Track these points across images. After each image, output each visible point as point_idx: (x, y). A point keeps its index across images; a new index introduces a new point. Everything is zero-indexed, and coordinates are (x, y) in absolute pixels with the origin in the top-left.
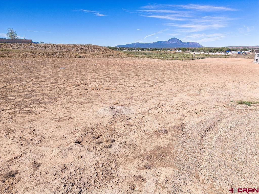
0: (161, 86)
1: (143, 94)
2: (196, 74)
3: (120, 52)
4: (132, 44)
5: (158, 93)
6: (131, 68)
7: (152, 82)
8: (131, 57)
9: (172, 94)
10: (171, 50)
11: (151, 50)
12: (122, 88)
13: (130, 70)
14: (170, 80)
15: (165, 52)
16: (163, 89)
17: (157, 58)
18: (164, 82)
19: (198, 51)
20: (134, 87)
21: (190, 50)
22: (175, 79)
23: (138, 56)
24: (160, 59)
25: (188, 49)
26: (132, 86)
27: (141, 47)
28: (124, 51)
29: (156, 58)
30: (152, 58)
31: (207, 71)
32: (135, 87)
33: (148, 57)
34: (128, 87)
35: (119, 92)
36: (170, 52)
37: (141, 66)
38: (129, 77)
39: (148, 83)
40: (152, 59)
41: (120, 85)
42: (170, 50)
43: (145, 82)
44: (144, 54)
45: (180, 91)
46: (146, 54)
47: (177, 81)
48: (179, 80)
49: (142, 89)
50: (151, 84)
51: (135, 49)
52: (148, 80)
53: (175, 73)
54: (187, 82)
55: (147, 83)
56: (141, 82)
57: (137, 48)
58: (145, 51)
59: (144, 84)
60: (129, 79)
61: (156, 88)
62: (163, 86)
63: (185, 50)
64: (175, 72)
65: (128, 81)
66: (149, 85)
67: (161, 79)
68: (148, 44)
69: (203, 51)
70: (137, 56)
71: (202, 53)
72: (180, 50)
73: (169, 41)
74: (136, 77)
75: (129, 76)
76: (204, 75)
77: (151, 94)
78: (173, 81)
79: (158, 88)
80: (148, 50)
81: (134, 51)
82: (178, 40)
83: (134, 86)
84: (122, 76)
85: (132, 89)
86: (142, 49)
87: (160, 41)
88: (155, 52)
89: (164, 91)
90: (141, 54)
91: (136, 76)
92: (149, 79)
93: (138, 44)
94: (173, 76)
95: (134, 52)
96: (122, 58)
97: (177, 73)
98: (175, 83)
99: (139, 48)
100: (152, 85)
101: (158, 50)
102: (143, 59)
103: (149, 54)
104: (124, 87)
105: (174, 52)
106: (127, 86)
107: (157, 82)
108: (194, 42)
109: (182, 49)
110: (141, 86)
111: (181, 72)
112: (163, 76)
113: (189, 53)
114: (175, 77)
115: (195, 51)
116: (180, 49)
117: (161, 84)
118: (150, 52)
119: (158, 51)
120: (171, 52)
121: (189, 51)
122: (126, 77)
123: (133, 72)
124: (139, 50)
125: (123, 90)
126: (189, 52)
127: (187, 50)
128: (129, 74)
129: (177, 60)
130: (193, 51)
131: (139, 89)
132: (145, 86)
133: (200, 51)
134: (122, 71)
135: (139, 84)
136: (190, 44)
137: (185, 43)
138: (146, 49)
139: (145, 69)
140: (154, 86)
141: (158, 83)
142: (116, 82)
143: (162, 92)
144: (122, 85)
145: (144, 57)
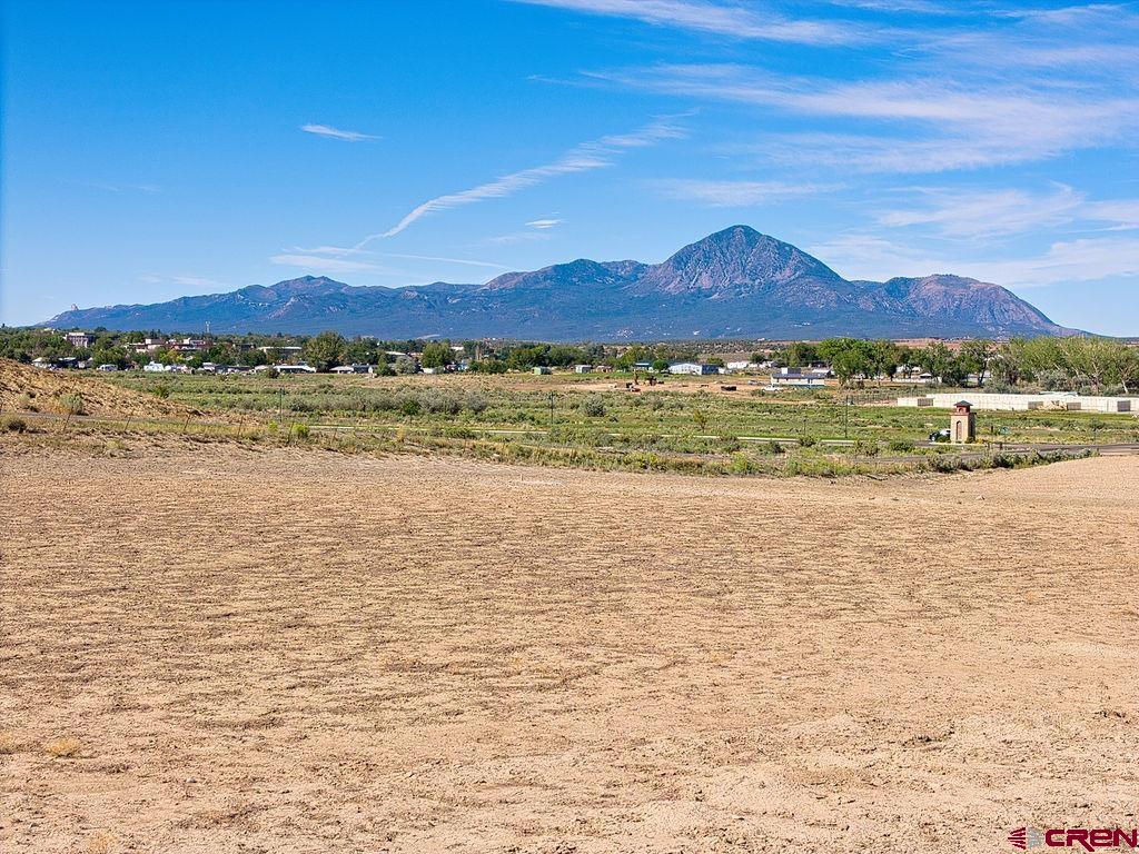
0: (547, 716)
1: (356, 780)
2: (924, 610)
3: (107, 391)
4: (251, 292)
5: (505, 775)
6: (239, 556)
7: (457, 684)
8: (238, 439)
9: (642, 776)
10: (711, 369)
11: (475, 368)
12: (145, 741)
13: (230, 580)
14: (642, 662)
15: (644, 387)
16: (565, 743)
17: (546, 459)
18: (587, 682)
19: (1011, 379)
20: (263, 732)
21: (928, 363)
22: (695, 656)
23: (324, 427)
24: (575, 460)
25: (904, 359)
26: (244, 716)
27: (353, 331)
28: (155, 376)
29: (524, 454)
30: (485, 454)
31: (1043, 579)
32: (284, 732)
33: (435, 447)
34: (206, 725)
35: (116, 770)
36: (693, 388)
37: (348, 533)
38: (218, 640)
39: (416, 689)
40: (484, 466)
41: (122, 719)
42: (698, 369)
43: (385, 681)
44: (390, 407)
45: (723, 754)
46: (412, 409)
47: (718, 675)
48: (739, 664)
49: (352, 742)
50: (443, 697)
51: (281, 355)
52: (415, 666)
53: (712, 601)
54: (814, 683)
55: (407, 689)
56: (336, 685)
57: (303, 342)
58: (405, 379)
59: (370, 704)
60: (215, 657)
61: (491, 736)
62: (565, 719)
63: (868, 362)
64: (713, 586)
65: (203, 673)
66: (421, 711)
67: (555, 659)
68: (436, 299)
69: (1060, 373)
70: (303, 434)
71: (1051, 400)
72: (817, 362)
73: (680, 260)
74: (293, 644)
75: (214, 632)
76: (999, 613)
77: (444, 781)
78: (672, 671)
79: (512, 730)
80: (445, 362)
81: (274, 375)
82: (785, 251)
83: (273, 723)
84: (136, 631)
85: (251, 742)
86: (371, 356)
87: (581, 264)
88: (528, 383)
89: (568, 757)
90: (361, 408)
91: (289, 633)
92: (435, 654)
93: (320, 296)
94: (685, 624)
95: (276, 385)
96: (128, 454)
97: (737, 597)
98: (691, 692)
99: (337, 342)
100: (451, 706)
101: (565, 361)
102: (379, 464)
103: (456, 410)
104: (162, 727)
105: (744, 389)
106: (199, 717)
107: (506, 683)
108: (965, 283)
109: (836, 350)
110: (347, 719)
111: (779, 587)
112: (576, 628)
113: (911, 402)
114: (708, 639)
115: (973, 380)
116: (808, 357)
117: (552, 700)
118: (466, 383)
119: (556, 372)
120: (714, 387)
121: (915, 380)
122: (180, 639)
123: (262, 594)
124: (332, 364)
125: (157, 756)
126: (908, 390)
127: (891, 371)
128: (211, 611)
129: (773, 471)
130: (956, 379)
131: (321, 742)
132: (389, 715)
133: (1030, 378)
134: (139, 582)
135: (317, 699)
136: (926, 302)
137: (869, 288)
138: (415, 346)
139: (395, 560)
140: (476, 721)
141: (521, 695)
142: (74, 687)
143: (551, 768)
144: (138, 716)
145: (386, 446)
